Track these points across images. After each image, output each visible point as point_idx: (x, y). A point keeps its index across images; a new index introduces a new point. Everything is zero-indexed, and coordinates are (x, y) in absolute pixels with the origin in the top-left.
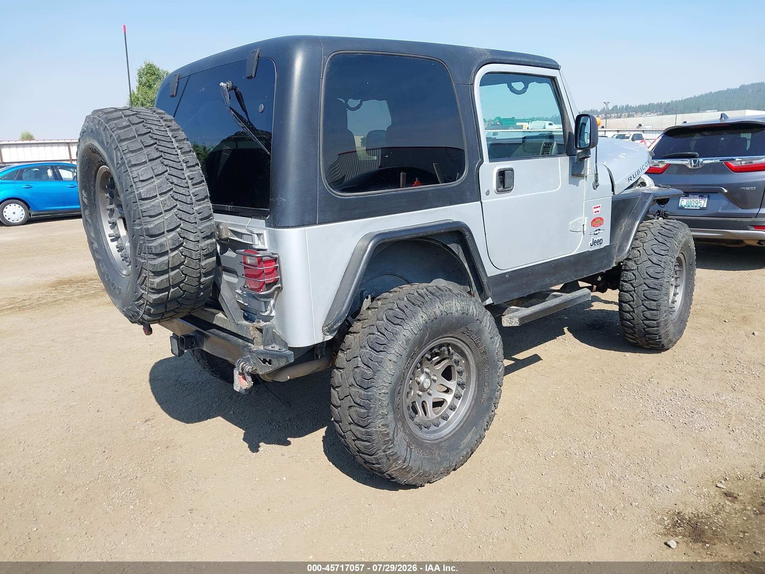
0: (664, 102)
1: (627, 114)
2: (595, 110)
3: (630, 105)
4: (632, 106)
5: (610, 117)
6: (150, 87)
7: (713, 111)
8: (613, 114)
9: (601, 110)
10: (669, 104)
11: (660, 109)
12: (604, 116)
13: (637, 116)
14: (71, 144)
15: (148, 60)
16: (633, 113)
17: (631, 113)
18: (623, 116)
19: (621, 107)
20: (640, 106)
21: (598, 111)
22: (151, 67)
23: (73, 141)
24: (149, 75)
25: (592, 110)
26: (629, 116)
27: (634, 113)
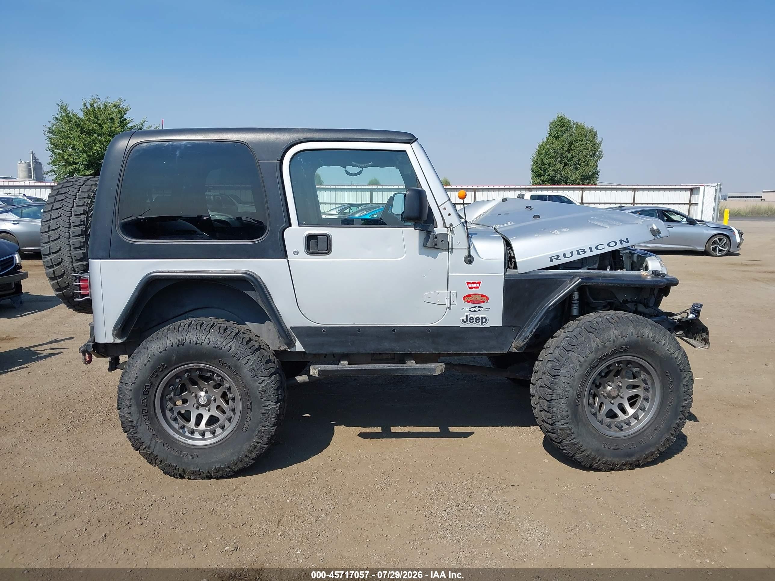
6: (557, 138)
14: (477, 190)
15: (560, 113)
22: (561, 120)
23: (479, 187)
24: (559, 127)
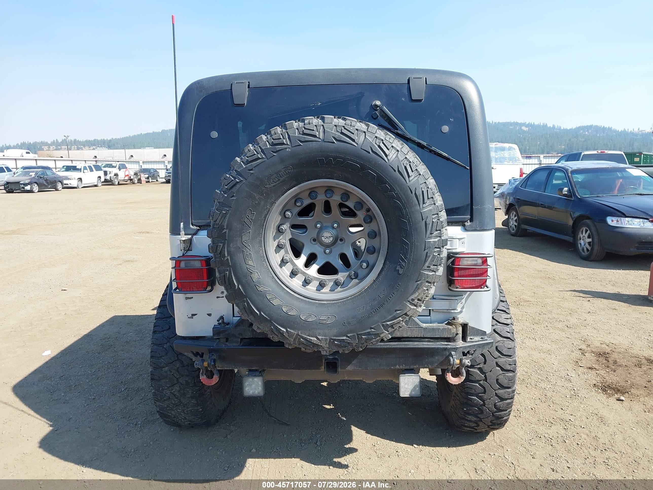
0: (106, 139)
1: (76, 147)
2: (45, 142)
3: (77, 140)
4: (80, 141)
5: (61, 149)
7: (151, 148)
8: (64, 147)
9: (51, 142)
10: (110, 141)
11: (104, 145)
12: (55, 148)
13: (85, 149)
16: (81, 146)
17: (79, 146)
18: (73, 149)
19: (70, 141)
20: (86, 141)
21: (48, 142)
25: (42, 141)
26: (78, 149)
27: (83, 146)
